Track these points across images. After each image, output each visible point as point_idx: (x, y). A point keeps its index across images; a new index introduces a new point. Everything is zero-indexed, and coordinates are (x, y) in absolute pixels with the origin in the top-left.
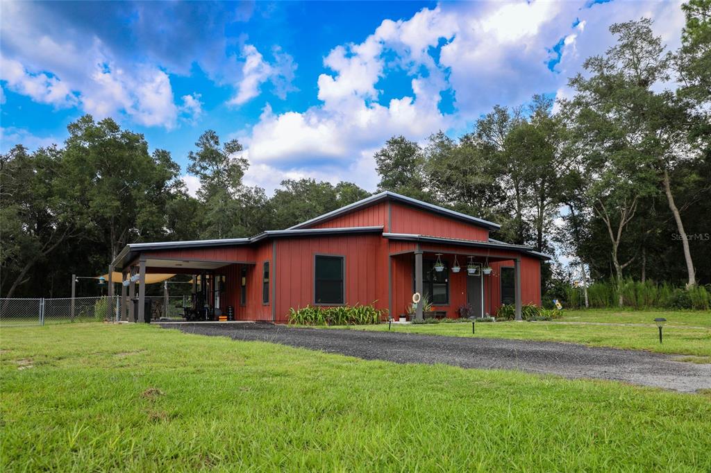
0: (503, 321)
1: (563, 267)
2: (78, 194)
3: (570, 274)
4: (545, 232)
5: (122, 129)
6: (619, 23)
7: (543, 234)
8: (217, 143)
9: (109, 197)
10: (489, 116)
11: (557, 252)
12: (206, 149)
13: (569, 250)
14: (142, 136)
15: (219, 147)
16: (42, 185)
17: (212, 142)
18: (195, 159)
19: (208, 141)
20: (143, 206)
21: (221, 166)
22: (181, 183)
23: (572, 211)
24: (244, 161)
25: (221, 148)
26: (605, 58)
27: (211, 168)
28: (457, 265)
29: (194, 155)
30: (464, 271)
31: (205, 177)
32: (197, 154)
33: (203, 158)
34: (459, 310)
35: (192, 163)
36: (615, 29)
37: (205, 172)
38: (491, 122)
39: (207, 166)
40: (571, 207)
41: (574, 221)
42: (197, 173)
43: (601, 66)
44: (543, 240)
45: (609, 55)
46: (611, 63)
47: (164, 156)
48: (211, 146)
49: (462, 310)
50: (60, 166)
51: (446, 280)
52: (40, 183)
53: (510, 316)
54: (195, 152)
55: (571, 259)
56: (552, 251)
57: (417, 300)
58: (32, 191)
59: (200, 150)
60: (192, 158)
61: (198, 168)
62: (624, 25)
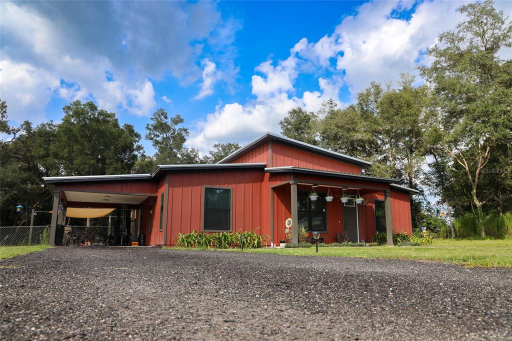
0: (375, 245)
1: (432, 204)
2: (66, 155)
3: (438, 212)
4: (414, 178)
5: (99, 109)
6: (466, 4)
7: (414, 180)
8: (166, 117)
9: (88, 157)
10: (367, 90)
11: (426, 193)
12: (158, 122)
13: (436, 191)
14: (114, 115)
15: (167, 120)
16: (42, 149)
17: (163, 117)
18: (150, 129)
19: (159, 116)
20: (111, 164)
21: (169, 134)
22: (140, 147)
23: (436, 159)
24: (185, 130)
25: (169, 122)
26: (456, 32)
27: (161, 136)
28: (330, 195)
29: (150, 127)
30: (337, 200)
31: (157, 143)
32: (152, 125)
33: (155, 128)
34: (336, 237)
35: (148, 132)
36: (463, 9)
37: (158, 139)
38: (368, 94)
39: (159, 134)
40: (435, 156)
41: (439, 168)
42: (152, 139)
43: (453, 39)
44: (413, 184)
45: (459, 29)
46: (461, 35)
47: (130, 128)
48: (161, 119)
49: (338, 236)
50: (55, 136)
51: (324, 210)
52: (40, 147)
53: (382, 241)
54: (150, 124)
55: (439, 198)
56: (422, 193)
57: (289, 225)
58: (34, 153)
59: (154, 122)
60: (148, 128)
61: (153, 136)
62: (470, 5)
